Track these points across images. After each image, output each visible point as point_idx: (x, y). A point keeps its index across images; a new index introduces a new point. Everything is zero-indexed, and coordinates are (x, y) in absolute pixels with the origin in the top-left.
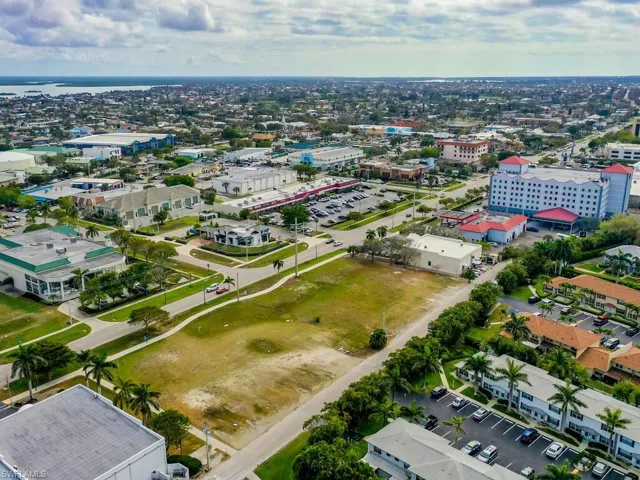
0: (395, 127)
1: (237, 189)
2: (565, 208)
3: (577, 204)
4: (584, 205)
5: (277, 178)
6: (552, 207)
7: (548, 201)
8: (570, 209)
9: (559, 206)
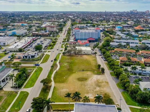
0: (24, 24)
1: (4, 44)
2: (92, 37)
3: (94, 36)
4: (95, 36)
5: (13, 39)
6: (89, 37)
7: (88, 36)
8: (93, 38)
9: (90, 37)
